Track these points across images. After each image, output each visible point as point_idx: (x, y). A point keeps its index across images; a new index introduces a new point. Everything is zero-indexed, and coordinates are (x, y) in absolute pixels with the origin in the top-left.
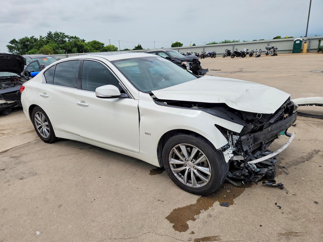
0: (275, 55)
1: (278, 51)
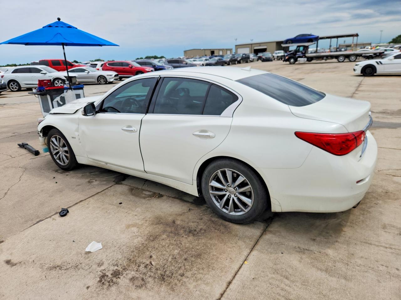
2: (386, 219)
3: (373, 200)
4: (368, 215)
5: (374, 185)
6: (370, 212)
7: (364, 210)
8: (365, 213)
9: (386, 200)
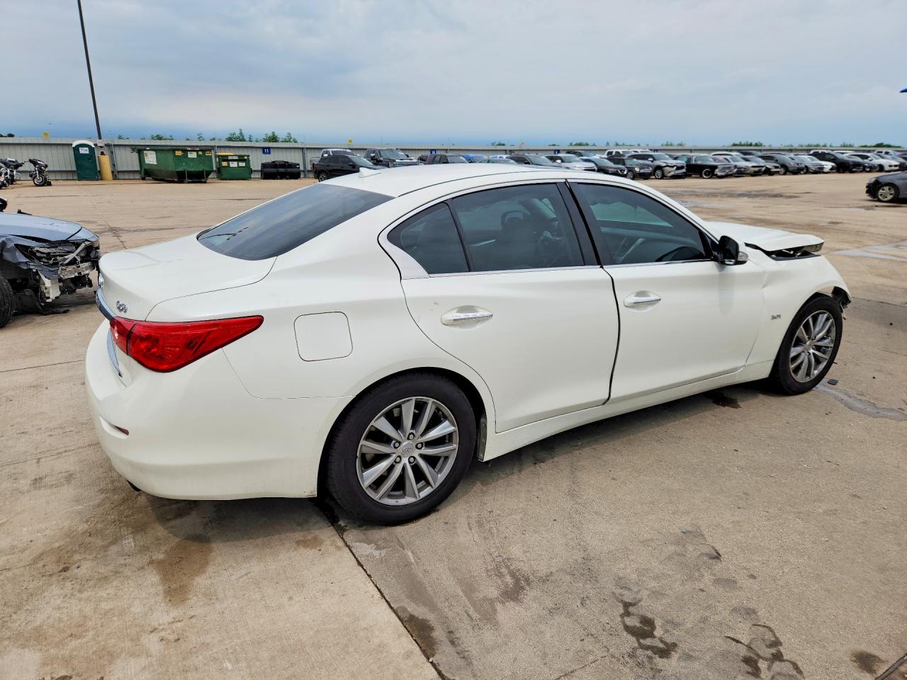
0: (46, 183)
1: (48, 172)
2: (68, 492)
3: (99, 526)
4: (103, 485)
5: (106, 578)
6: (102, 491)
7: (115, 490)
8: (109, 485)
9: (68, 540)
